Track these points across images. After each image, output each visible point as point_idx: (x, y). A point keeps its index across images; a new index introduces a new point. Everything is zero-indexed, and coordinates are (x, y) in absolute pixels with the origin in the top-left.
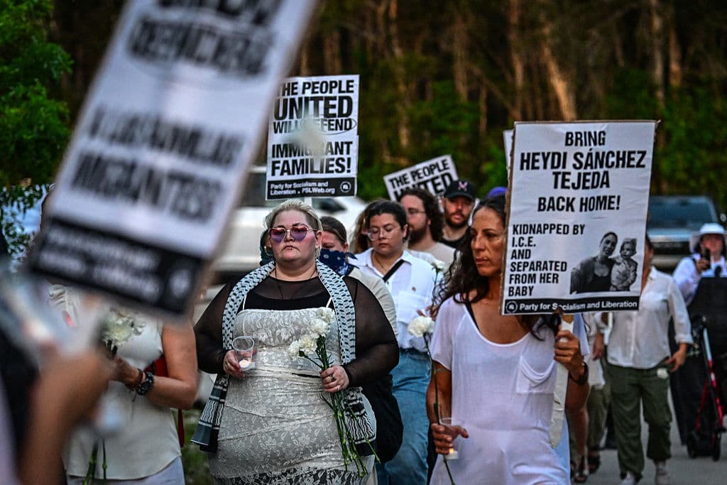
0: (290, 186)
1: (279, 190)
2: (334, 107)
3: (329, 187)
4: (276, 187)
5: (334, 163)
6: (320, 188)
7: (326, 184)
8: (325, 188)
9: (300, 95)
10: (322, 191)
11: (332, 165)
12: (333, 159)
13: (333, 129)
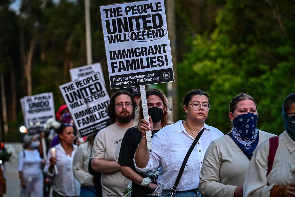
0: (127, 78)
1: (119, 82)
2: (149, 22)
3: (155, 77)
4: (117, 80)
5: (156, 60)
6: (149, 78)
7: (153, 75)
8: (152, 77)
9: (124, 16)
10: (150, 79)
11: (155, 62)
12: (155, 58)
13: (151, 37)
